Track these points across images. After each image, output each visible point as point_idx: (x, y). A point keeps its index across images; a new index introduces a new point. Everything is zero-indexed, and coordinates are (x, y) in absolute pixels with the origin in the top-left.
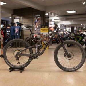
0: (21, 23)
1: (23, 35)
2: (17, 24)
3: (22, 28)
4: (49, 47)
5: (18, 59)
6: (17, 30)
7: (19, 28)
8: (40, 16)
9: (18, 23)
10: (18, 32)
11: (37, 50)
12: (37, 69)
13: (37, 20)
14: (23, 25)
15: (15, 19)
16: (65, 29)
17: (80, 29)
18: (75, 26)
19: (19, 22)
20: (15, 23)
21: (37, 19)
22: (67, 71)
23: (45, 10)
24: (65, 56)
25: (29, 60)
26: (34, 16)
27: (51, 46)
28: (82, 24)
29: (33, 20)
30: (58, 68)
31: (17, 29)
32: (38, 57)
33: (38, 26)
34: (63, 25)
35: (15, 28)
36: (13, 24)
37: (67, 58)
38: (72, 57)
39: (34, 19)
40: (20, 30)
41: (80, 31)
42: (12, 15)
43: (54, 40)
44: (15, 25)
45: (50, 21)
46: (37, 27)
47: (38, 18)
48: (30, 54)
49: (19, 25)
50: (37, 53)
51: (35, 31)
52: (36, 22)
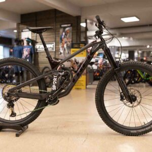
0: (35, 39)
1: (38, 63)
2: (27, 41)
3: (37, 50)
4: (87, 87)
5: (11, 105)
6: (26, 53)
7: (31, 49)
8: (71, 26)
9: (29, 40)
10: (28, 56)
11: (56, 85)
12: (58, 128)
13: (64, 34)
14: (37, 43)
15: (22, 31)
16: (118, 54)
17: (145, 55)
18: (136, 50)
19: (30, 38)
20: (23, 41)
21: (64, 31)
22: (127, 135)
23: (79, 14)
24: (122, 99)
25: (37, 107)
26: (59, 26)
27: (92, 84)
28: (148, 47)
29: (57, 33)
30: (105, 127)
31: (27, 50)
32: (59, 99)
33: (67, 45)
34: (114, 46)
35: (23, 49)
36: (19, 41)
37: (125, 104)
38: (139, 100)
39: (59, 31)
40: (33, 52)
41: (145, 59)
42: (18, 24)
43: (98, 74)
44: (23, 44)
45: (90, 39)
46: (65, 46)
47: (67, 29)
48: (41, 92)
49: (30, 44)
50: (56, 90)
51: (60, 56)
52: (63, 37)
